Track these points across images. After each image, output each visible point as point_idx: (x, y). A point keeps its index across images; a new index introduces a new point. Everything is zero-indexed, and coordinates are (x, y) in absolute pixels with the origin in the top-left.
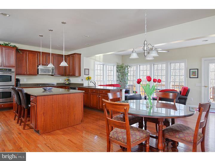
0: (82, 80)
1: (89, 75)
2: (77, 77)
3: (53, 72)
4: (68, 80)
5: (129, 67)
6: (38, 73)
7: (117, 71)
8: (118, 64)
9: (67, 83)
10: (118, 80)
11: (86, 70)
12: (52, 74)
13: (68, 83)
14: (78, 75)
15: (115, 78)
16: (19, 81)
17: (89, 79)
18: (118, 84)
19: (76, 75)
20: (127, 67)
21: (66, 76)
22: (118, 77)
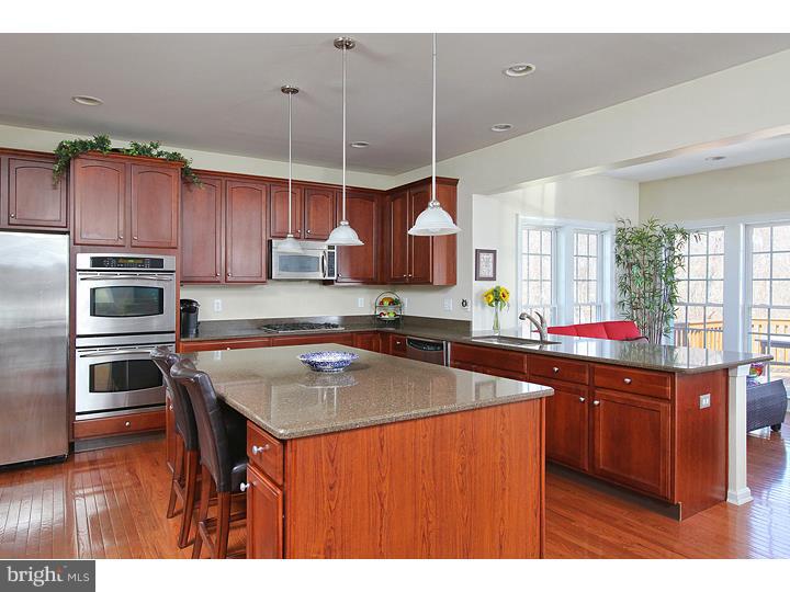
0: (464, 303)
1: (494, 279)
2: (440, 288)
3: (331, 266)
4: (394, 303)
5: (678, 237)
6: (269, 276)
7: (618, 258)
8: (622, 225)
9: (390, 316)
10: (621, 303)
11: (482, 255)
12: (327, 278)
13: (392, 315)
14: (443, 282)
15: (610, 293)
16: (195, 310)
17: (498, 297)
18: (623, 319)
19: (436, 283)
20: (670, 235)
21: (383, 283)
22: (624, 288)
